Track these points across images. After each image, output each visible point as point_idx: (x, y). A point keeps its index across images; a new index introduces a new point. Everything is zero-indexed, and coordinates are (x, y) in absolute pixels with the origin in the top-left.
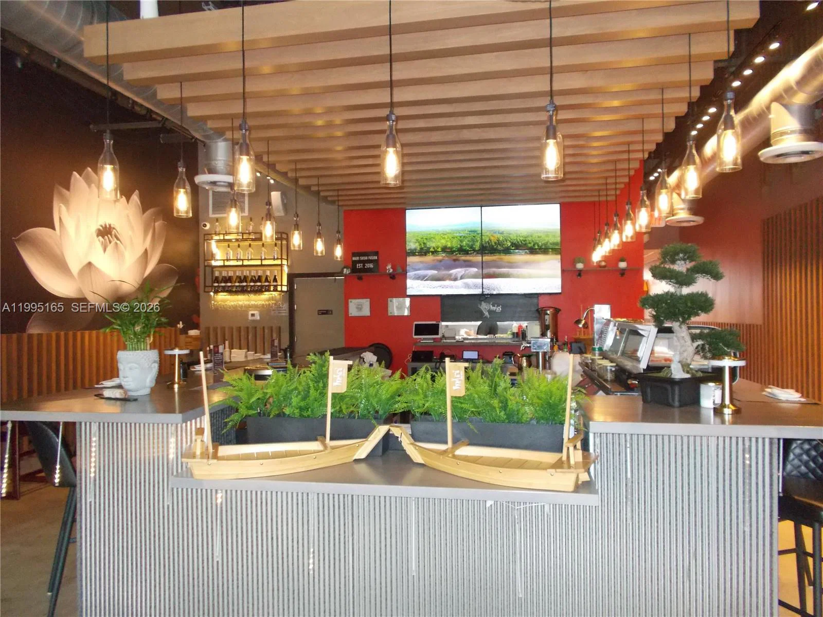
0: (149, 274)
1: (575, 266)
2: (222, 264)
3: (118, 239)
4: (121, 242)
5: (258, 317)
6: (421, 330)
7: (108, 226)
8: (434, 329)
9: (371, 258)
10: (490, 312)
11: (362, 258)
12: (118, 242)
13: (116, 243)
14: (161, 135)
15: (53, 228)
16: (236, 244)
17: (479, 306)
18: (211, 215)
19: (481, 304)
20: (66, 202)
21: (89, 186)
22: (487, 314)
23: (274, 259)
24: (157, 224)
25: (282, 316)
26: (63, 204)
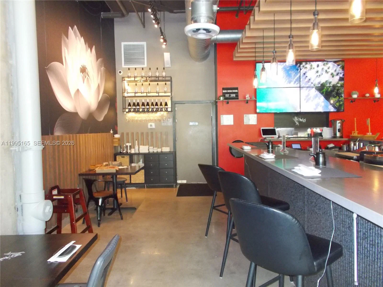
0: (100, 100)
1: (351, 96)
2: (134, 95)
3: (88, 76)
4: (89, 77)
5: (154, 127)
6: (266, 132)
7: (84, 67)
8: (273, 132)
9: (234, 91)
10: (300, 122)
11: (229, 91)
12: (88, 77)
13: (88, 78)
14: (102, 13)
15: (62, 63)
16: (141, 83)
17: (293, 119)
18: (123, 66)
19: (294, 118)
20: (67, 47)
21: (76, 37)
22: (297, 123)
23: (165, 92)
24: (102, 68)
25: (169, 126)
26: (66, 47)
